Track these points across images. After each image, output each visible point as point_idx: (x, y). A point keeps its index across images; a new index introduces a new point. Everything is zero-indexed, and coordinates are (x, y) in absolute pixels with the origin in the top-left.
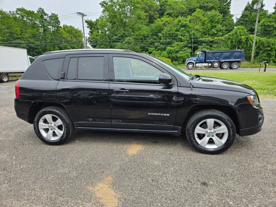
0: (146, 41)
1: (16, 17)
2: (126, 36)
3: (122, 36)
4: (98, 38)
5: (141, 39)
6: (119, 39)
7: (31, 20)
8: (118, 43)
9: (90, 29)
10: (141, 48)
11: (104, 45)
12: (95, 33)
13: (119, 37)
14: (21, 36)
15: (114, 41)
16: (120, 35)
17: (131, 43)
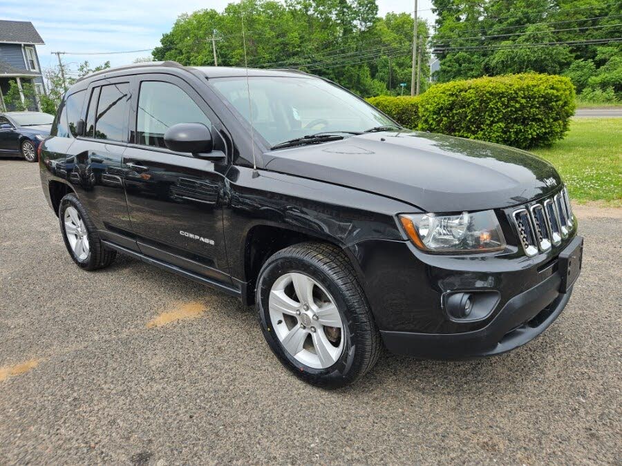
0: (597, 30)
1: (295, 10)
2: (529, 21)
3: (518, 22)
4: (454, 35)
5: (581, 24)
6: (510, 31)
7: (321, 13)
8: (504, 43)
9: (438, 15)
10: (571, 52)
11: (466, 52)
12: (450, 22)
13: (511, 24)
14: (299, 49)
15: (495, 39)
16: (513, 20)
17: (542, 39)
